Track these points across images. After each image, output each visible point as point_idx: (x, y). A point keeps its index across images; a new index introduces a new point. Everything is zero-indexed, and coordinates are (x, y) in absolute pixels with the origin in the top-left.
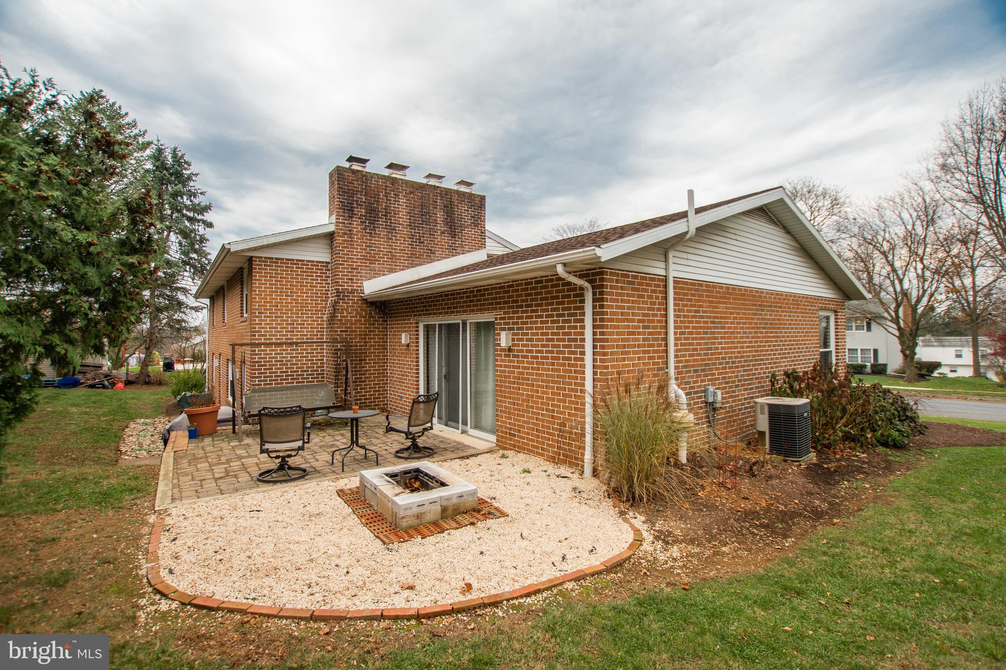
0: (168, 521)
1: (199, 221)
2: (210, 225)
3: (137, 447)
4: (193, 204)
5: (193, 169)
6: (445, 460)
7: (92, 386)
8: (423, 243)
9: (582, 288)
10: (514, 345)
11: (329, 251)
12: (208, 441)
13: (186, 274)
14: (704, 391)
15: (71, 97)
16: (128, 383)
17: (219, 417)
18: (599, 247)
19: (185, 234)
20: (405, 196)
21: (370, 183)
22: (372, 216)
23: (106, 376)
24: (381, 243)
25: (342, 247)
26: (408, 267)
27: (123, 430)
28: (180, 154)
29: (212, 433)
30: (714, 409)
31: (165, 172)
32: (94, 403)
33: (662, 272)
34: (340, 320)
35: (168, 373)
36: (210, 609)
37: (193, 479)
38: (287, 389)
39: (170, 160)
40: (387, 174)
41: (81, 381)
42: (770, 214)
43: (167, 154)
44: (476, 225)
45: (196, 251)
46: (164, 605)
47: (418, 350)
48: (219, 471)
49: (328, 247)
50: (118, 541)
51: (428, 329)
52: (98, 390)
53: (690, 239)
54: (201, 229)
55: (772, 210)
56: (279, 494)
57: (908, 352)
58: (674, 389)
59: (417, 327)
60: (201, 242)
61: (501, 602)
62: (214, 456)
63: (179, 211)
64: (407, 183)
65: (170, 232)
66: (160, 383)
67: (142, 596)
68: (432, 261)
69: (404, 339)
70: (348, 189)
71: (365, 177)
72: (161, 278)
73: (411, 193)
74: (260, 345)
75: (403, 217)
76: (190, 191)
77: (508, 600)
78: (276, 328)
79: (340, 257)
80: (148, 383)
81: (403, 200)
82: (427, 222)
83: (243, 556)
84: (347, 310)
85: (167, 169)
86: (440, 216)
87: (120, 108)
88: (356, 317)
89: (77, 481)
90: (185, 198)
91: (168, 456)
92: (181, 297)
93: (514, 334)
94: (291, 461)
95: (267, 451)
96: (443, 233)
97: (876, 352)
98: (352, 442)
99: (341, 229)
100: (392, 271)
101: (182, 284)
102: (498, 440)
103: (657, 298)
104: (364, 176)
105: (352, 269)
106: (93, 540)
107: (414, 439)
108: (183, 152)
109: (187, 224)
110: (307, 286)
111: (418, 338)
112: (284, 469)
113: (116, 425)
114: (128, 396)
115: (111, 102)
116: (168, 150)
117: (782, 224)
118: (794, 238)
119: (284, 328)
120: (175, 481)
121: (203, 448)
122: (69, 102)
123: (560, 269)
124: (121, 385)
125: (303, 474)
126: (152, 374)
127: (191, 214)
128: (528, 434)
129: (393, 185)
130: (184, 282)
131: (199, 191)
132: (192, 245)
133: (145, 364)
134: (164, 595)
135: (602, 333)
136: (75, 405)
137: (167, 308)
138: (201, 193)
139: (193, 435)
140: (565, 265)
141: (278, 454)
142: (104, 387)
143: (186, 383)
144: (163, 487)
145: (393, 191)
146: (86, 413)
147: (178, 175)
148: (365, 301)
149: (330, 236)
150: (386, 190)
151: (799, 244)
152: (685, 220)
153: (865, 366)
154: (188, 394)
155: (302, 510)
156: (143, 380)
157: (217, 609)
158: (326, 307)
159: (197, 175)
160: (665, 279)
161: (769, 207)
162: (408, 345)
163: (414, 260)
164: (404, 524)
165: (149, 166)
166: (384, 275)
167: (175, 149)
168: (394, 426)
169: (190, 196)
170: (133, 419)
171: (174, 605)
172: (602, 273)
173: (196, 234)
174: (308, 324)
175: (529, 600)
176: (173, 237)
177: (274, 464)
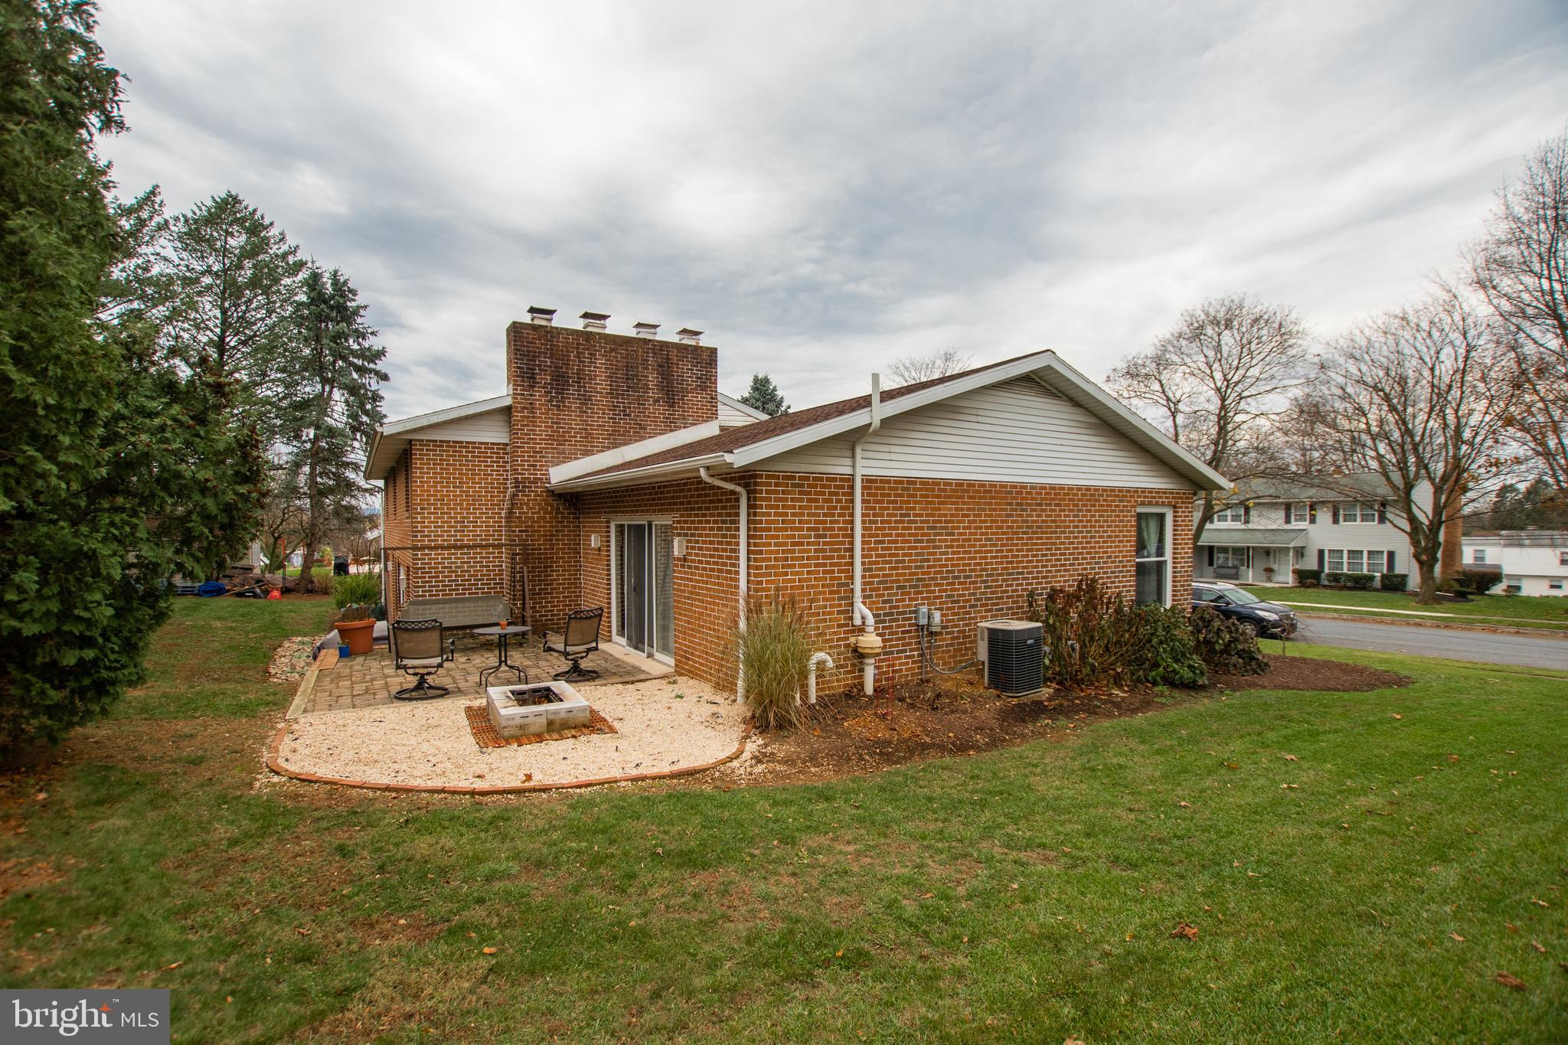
0: (295, 727)
1: (371, 371)
2: (384, 377)
3: (288, 669)
4: (361, 349)
5: (360, 300)
6: (605, 685)
7: (241, 595)
8: (629, 415)
9: (733, 492)
10: (689, 554)
11: (507, 430)
12: (360, 659)
13: (356, 444)
14: (916, 612)
15: (200, 204)
16: (286, 591)
17: (375, 635)
18: (731, 452)
19: (353, 390)
20: (604, 356)
21: (558, 342)
22: (560, 383)
23: (258, 581)
24: (573, 420)
25: (522, 425)
26: (608, 448)
27: (275, 649)
28: (342, 280)
29: (367, 652)
30: (931, 634)
31: (323, 306)
32: (242, 616)
33: (848, 471)
34: (518, 517)
35: (338, 578)
36: (310, 781)
37: (330, 695)
38: (456, 601)
39: (329, 289)
40: (580, 328)
41: (227, 588)
42: (1043, 384)
43: (324, 280)
44: (704, 388)
45: (367, 413)
46: (276, 779)
47: (609, 556)
48: (359, 688)
49: (506, 424)
50: (247, 738)
51: (620, 529)
52: (248, 600)
53: (876, 433)
54: (373, 384)
55: (1045, 378)
56: (409, 709)
57: (1424, 557)
58: (862, 610)
59: (608, 527)
60: (375, 400)
61: (551, 789)
62: (359, 674)
63: (344, 358)
64: (607, 337)
65: (333, 387)
66: (325, 591)
67: (261, 773)
68: (642, 438)
69: (595, 541)
70: (528, 351)
71: (551, 334)
72: (324, 449)
73: (612, 350)
74: (422, 548)
75: (601, 383)
76: (357, 330)
77: (557, 789)
78: (443, 527)
79: (519, 438)
80: (311, 591)
81: (601, 361)
82: (635, 389)
83: (352, 753)
84: (527, 504)
85: (325, 302)
86: (652, 379)
87: (263, 218)
88: (539, 513)
89: (215, 695)
90: (351, 341)
91: (312, 674)
92: (351, 475)
93: (689, 541)
94: (430, 680)
95: (405, 668)
96: (656, 401)
97: (1391, 555)
98: (501, 662)
99: (519, 403)
100: (587, 453)
101: (352, 457)
102: (676, 666)
103: (839, 501)
104: (547, 332)
105: (534, 452)
106: (226, 738)
107: (575, 661)
108: (346, 277)
109: (355, 376)
110: (479, 474)
111: (609, 541)
112: (422, 689)
113: (266, 645)
114: (285, 608)
115: (251, 209)
116: (327, 275)
117: (1066, 395)
118: (1090, 412)
119: (452, 527)
120: (312, 697)
121: (351, 668)
122: (198, 212)
123: (703, 473)
124: (276, 593)
125: (443, 692)
126: (315, 580)
127: (359, 362)
128: (699, 657)
129: (587, 341)
130: (352, 456)
131: (369, 331)
132: (362, 405)
133: (308, 562)
134: (278, 773)
135: (755, 545)
136: (219, 619)
137: (331, 491)
138: (372, 333)
139: (345, 653)
140: (708, 468)
141: (417, 671)
142: (255, 596)
143: (353, 592)
144: (297, 701)
145: (588, 349)
146: (232, 628)
147: (341, 308)
148: (551, 492)
149: (507, 411)
150: (578, 348)
151: (1100, 418)
152: (869, 409)
153: (1372, 578)
154: (355, 606)
155: (424, 721)
156: (305, 587)
157: (316, 782)
158: (503, 501)
159: (366, 307)
160: (851, 479)
161: (1041, 374)
162: (599, 549)
163: (616, 440)
164: (506, 733)
165: (302, 298)
166: (576, 459)
167: (336, 272)
168: (553, 646)
169: (358, 337)
170: (287, 637)
171: (284, 779)
172: (755, 476)
173: (366, 390)
174: (481, 522)
175: (578, 790)
176: (337, 395)
177: (411, 681)
